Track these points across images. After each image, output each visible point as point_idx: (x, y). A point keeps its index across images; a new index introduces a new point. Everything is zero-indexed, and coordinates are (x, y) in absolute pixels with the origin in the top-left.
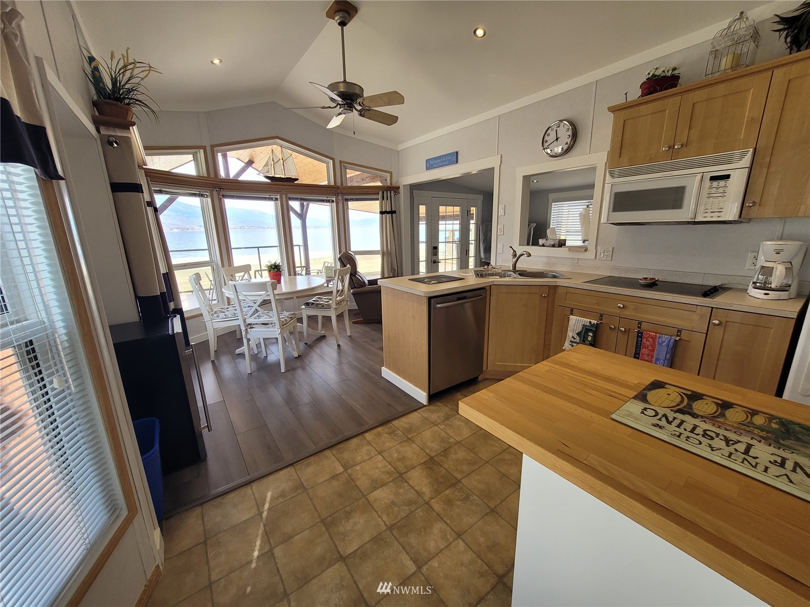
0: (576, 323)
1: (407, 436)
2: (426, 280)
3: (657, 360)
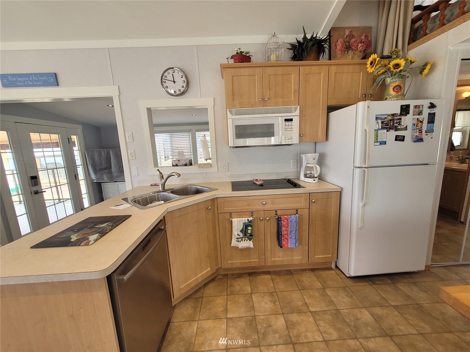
0: (238, 223)
3: (291, 232)
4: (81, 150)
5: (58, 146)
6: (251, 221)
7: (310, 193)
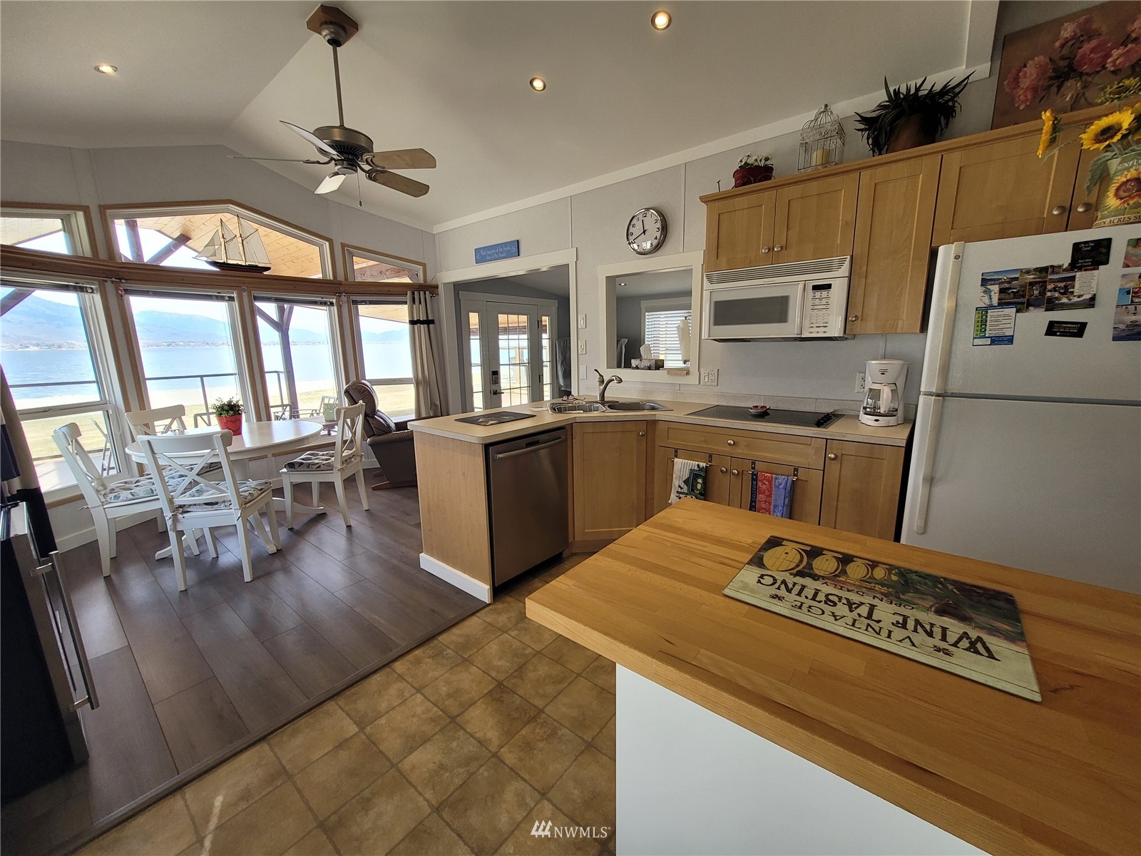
0: (682, 467)
1: (461, 656)
2: (481, 420)
3: (775, 506)
4: (551, 339)
5: (524, 333)
6: (701, 469)
7: (827, 439)
